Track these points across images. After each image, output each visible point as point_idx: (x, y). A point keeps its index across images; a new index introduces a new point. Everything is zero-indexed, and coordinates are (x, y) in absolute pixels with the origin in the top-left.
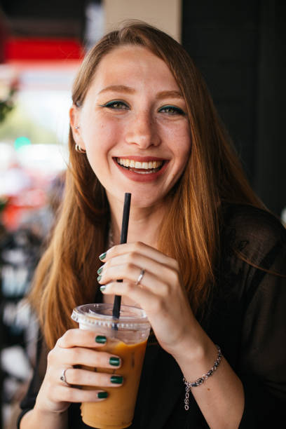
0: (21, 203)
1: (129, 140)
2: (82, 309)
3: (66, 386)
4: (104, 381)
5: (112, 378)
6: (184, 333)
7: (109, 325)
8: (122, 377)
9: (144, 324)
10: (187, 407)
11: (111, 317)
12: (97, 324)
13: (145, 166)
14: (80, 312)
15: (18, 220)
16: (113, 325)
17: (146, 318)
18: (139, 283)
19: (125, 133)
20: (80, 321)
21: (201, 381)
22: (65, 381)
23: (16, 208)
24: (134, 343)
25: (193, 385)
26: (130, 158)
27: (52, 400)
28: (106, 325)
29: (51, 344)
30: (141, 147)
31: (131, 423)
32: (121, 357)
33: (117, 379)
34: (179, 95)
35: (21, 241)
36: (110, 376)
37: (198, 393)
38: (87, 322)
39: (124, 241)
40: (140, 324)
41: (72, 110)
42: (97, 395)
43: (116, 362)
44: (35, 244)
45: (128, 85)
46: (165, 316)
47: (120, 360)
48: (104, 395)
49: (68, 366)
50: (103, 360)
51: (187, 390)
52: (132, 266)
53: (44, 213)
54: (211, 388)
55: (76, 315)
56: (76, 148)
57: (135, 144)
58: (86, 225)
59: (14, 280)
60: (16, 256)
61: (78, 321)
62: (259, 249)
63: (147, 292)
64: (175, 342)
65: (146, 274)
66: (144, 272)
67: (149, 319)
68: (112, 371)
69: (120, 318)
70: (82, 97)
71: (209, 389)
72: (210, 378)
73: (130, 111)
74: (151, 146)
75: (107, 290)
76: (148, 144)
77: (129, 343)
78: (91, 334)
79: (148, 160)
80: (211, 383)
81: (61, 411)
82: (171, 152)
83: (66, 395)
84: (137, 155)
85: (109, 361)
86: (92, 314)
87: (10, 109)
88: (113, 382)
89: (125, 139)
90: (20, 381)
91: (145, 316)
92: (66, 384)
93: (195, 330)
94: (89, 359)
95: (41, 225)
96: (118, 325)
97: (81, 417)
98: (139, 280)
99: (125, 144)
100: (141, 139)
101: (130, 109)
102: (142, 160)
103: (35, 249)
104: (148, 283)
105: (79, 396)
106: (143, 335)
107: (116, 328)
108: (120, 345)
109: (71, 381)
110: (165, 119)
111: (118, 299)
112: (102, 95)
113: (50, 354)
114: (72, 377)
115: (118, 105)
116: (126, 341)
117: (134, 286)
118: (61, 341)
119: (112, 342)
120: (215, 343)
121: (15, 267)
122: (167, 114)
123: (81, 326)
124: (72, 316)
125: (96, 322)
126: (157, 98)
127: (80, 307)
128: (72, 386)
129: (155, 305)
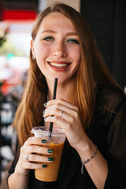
0: (9, 83)
1: (54, 54)
2: (36, 128)
3: (28, 162)
4: (45, 160)
5: (49, 158)
6: (80, 139)
7: (47, 135)
8: (53, 158)
9: (63, 135)
10: (82, 172)
11: (49, 132)
12: (43, 134)
13: (60, 65)
14: (35, 129)
15: (8, 90)
16: (50, 135)
17: (64, 132)
18: (61, 117)
19: (52, 51)
20: (35, 133)
21: (88, 160)
22: (28, 160)
23: (7, 85)
24: (58, 143)
25: (85, 163)
26: (54, 62)
27: (22, 169)
28: (46, 135)
29: (22, 144)
30: (58, 57)
31: (57, 179)
32: (53, 149)
33: (51, 159)
34: (76, 34)
35: (9, 99)
36: (48, 157)
37: (87, 166)
38: (38, 134)
39: (55, 98)
40: (61, 135)
41: (31, 41)
42: (42, 166)
43: (50, 151)
44: (16, 101)
45: (53, 30)
46: (72, 131)
47: (52, 151)
48: (45, 166)
49: (29, 153)
50: (45, 151)
51: (82, 165)
52: (58, 109)
53: (20, 87)
54: (93, 164)
55: (33, 131)
56: (33, 58)
57: (56, 55)
58: (37, 92)
59: (6, 116)
60: (7, 106)
61: (34, 133)
62: (114, 103)
63: (64, 121)
64: (76, 143)
65: (64, 113)
66: (63, 112)
67: (65, 133)
68: (48, 156)
69: (52, 132)
70: (35, 35)
71: (92, 164)
72: (93, 159)
73: (54, 41)
74: (63, 56)
75: (47, 120)
76: (61, 56)
77: (56, 144)
78: (40, 139)
79: (62, 63)
80: (93, 161)
81: (26, 174)
82: (72, 59)
83: (28, 166)
84: (57, 61)
85: (47, 151)
86: (40, 130)
87: (5, 41)
88: (49, 160)
89: (52, 54)
90: (9, 161)
91: (63, 132)
92: (28, 161)
93: (86, 138)
94: (39, 150)
95: (18, 92)
96: (52, 135)
97: (35, 176)
98: (61, 115)
99: (52, 56)
100: (58, 53)
101: (54, 40)
102: (59, 63)
103: (15, 103)
104: (64, 116)
105: (34, 166)
106: (62, 140)
107: (51, 136)
108: (52, 144)
109: (31, 160)
110: (70, 45)
111: (52, 124)
112: (43, 34)
113: (22, 148)
114: (31, 158)
115: (50, 39)
116: (55, 142)
117: (59, 118)
118: (26, 143)
119: (49, 142)
120: (95, 144)
121: (7, 111)
122: (71, 43)
123: (35, 136)
124: (31, 132)
125: (42, 133)
126: (66, 35)
127: (35, 128)
128: (31, 162)
129: (68, 126)
